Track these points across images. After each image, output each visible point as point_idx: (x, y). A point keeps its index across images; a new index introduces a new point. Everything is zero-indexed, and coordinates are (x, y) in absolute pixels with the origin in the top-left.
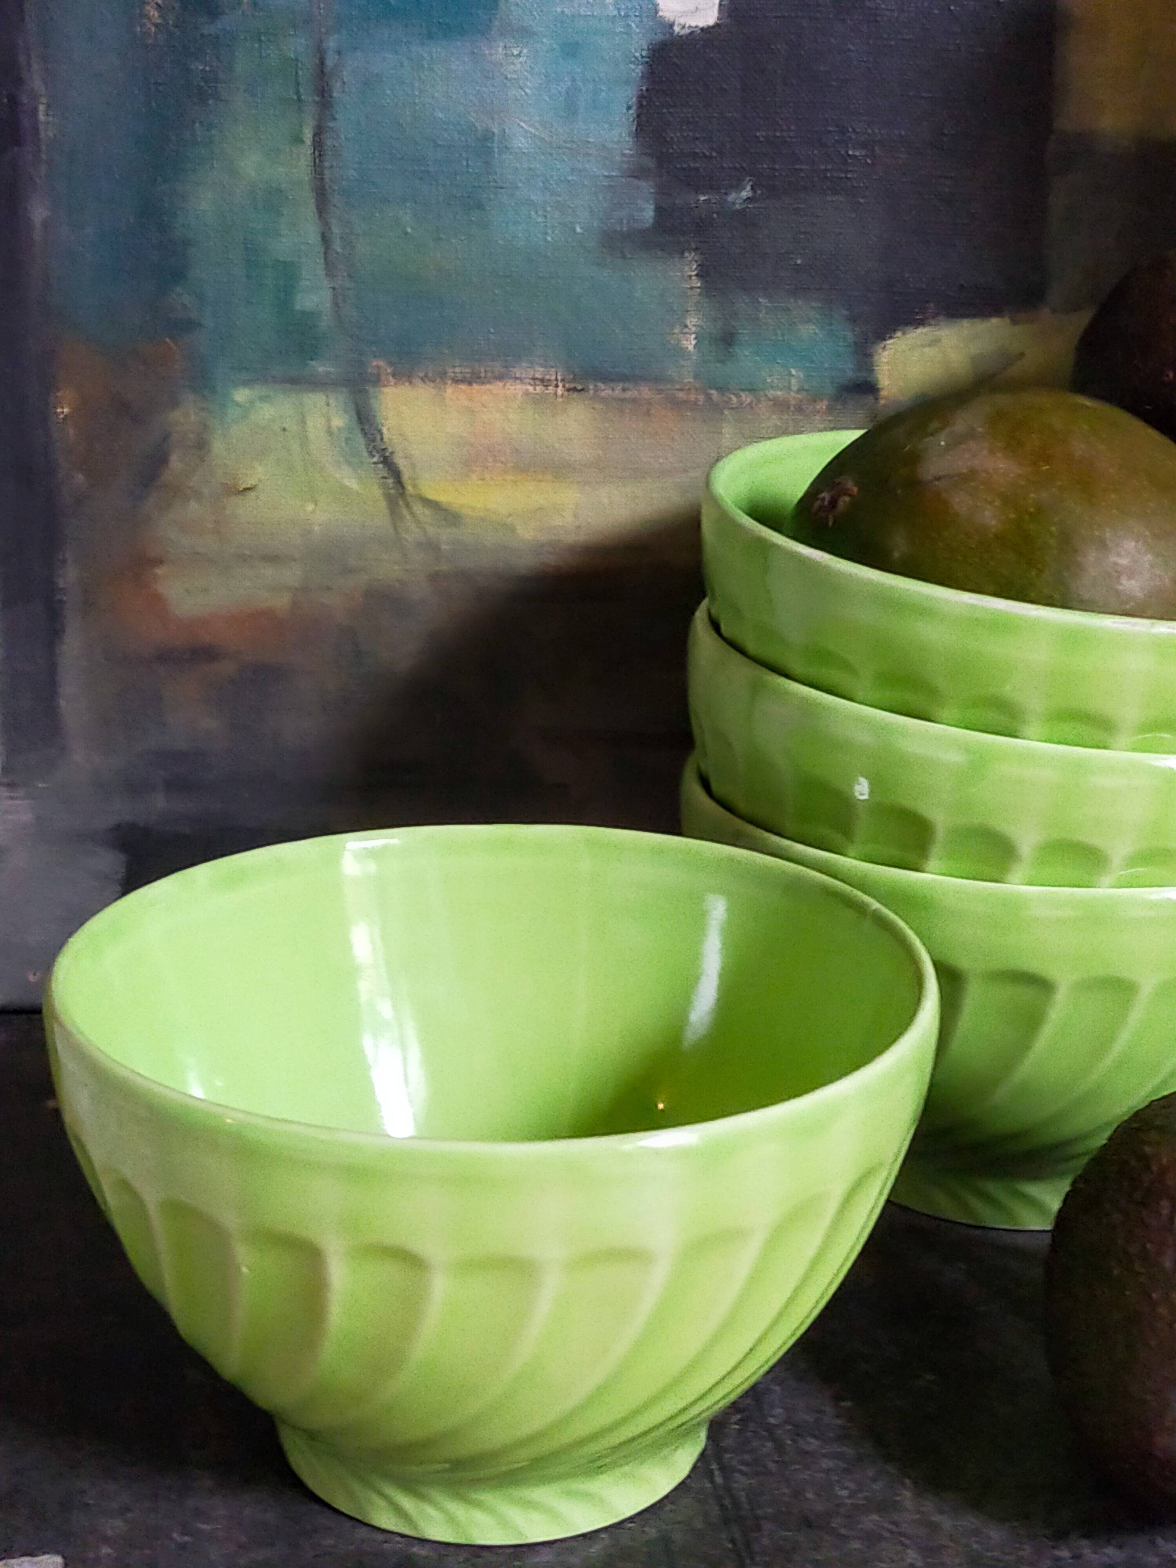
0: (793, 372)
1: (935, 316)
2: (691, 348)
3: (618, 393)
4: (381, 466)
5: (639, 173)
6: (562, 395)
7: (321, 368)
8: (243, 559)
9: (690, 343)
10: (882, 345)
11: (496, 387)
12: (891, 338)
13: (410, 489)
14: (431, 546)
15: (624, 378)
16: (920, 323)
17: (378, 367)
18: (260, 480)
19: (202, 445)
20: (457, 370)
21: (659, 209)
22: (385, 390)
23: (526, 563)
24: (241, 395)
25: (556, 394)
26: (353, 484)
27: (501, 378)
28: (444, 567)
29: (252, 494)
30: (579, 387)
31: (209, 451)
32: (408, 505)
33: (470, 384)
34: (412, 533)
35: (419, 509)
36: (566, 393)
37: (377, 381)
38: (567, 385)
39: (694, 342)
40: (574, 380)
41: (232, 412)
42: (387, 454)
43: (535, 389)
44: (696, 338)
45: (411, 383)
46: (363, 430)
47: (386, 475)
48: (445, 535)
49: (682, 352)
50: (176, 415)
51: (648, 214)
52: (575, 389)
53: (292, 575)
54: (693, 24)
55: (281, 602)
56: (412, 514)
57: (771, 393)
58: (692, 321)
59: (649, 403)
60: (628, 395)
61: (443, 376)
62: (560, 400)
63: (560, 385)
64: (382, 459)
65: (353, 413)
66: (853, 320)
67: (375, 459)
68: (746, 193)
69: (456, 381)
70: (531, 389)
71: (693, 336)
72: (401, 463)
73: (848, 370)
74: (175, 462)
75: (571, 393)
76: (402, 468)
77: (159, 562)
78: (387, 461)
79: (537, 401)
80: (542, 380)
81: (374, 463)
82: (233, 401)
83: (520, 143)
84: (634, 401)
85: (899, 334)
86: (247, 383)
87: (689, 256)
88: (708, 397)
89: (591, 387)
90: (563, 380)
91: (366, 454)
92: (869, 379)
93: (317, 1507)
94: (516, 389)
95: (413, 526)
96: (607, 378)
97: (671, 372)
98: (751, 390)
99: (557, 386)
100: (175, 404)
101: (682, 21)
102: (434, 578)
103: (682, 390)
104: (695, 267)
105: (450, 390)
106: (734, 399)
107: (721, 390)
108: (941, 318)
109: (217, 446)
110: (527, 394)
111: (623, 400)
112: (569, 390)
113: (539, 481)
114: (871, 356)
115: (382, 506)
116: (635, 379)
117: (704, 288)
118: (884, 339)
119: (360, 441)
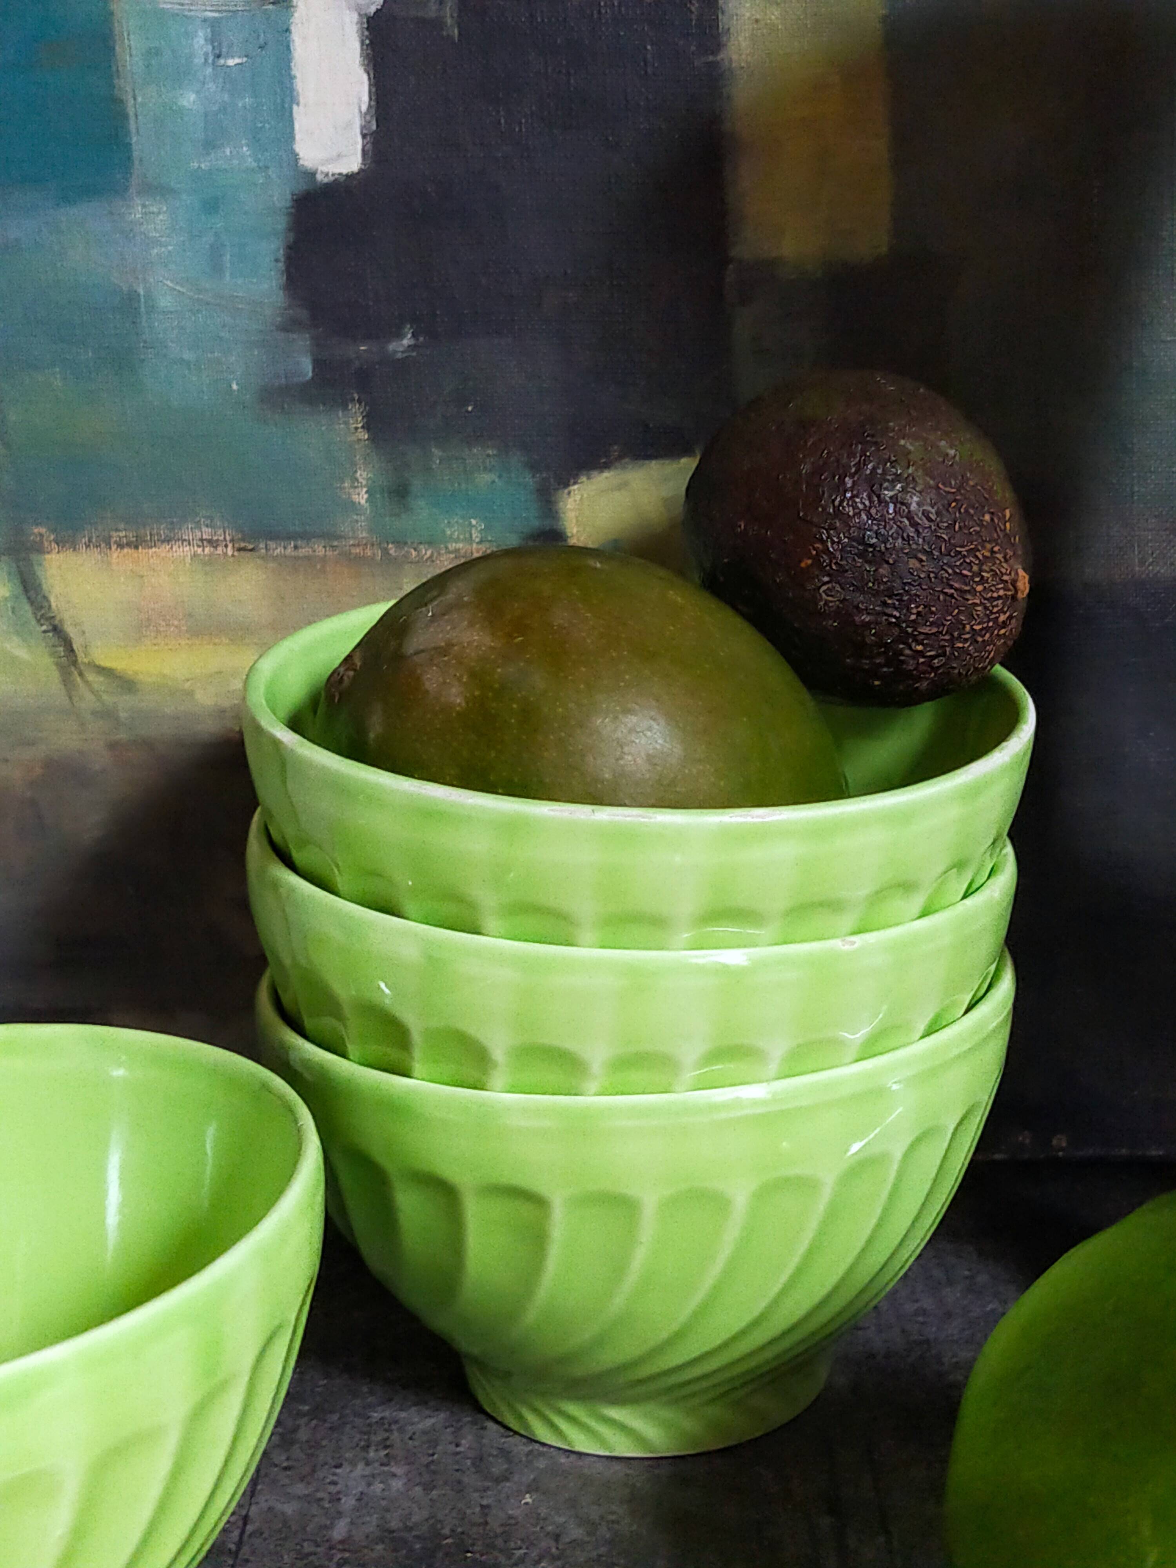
0: (474, 522)
1: (620, 458)
2: (363, 502)
3: (289, 551)
4: (51, 634)
5: (289, 326)
6: (233, 556)
9: (361, 498)
10: (566, 491)
11: (163, 550)
12: (575, 483)
13: (81, 657)
14: (107, 714)
15: (290, 537)
16: (606, 466)
17: (41, 535)
20: (123, 534)
21: (318, 364)
22: (48, 556)
23: (208, 729)
25: (225, 554)
26: (22, 653)
27: (168, 540)
28: (122, 736)
30: (251, 547)
32: (81, 674)
33: (136, 547)
34: (87, 701)
35: (91, 677)
36: (236, 553)
37: (40, 549)
38: (237, 545)
39: (366, 496)
40: (243, 540)
42: (56, 622)
43: (203, 551)
44: (367, 492)
45: (75, 550)
46: (29, 598)
47: (57, 643)
48: (124, 703)
49: (354, 507)
51: (306, 367)
52: (245, 549)
54: (337, 171)
56: (87, 682)
57: (452, 546)
58: (362, 475)
59: (324, 560)
60: (302, 552)
61: (108, 540)
62: (231, 560)
63: (230, 546)
64: (50, 628)
65: (17, 581)
66: (533, 467)
67: (44, 628)
68: (407, 341)
69: (120, 546)
70: (200, 550)
71: (365, 490)
72: (71, 631)
73: (532, 518)
75: (242, 553)
76: (72, 635)
78: (57, 630)
79: (209, 562)
80: (210, 541)
81: (45, 632)
83: (165, 302)
84: (308, 558)
85: (583, 479)
87: (355, 408)
88: (385, 551)
89: (262, 545)
90: (232, 541)
91: (34, 622)
92: (555, 527)
94: (183, 551)
95: (89, 696)
96: (273, 536)
97: (344, 528)
98: (430, 543)
99: (226, 546)
101: (325, 169)
102: (112, 746)
103: (358, 545)
104: (360, 419)
105: (115, 554)
106: (414, 553)
107: (400, 543)
108: (627, 460)
110: (195, 555)
111: (296, 558)
112: (239, 550)
113: (215, 644)
114: (556, 502)
115: (55, 675)
116: (306, 536)
117: (373, 439)
118: (567, 485)
119: (27, 610)
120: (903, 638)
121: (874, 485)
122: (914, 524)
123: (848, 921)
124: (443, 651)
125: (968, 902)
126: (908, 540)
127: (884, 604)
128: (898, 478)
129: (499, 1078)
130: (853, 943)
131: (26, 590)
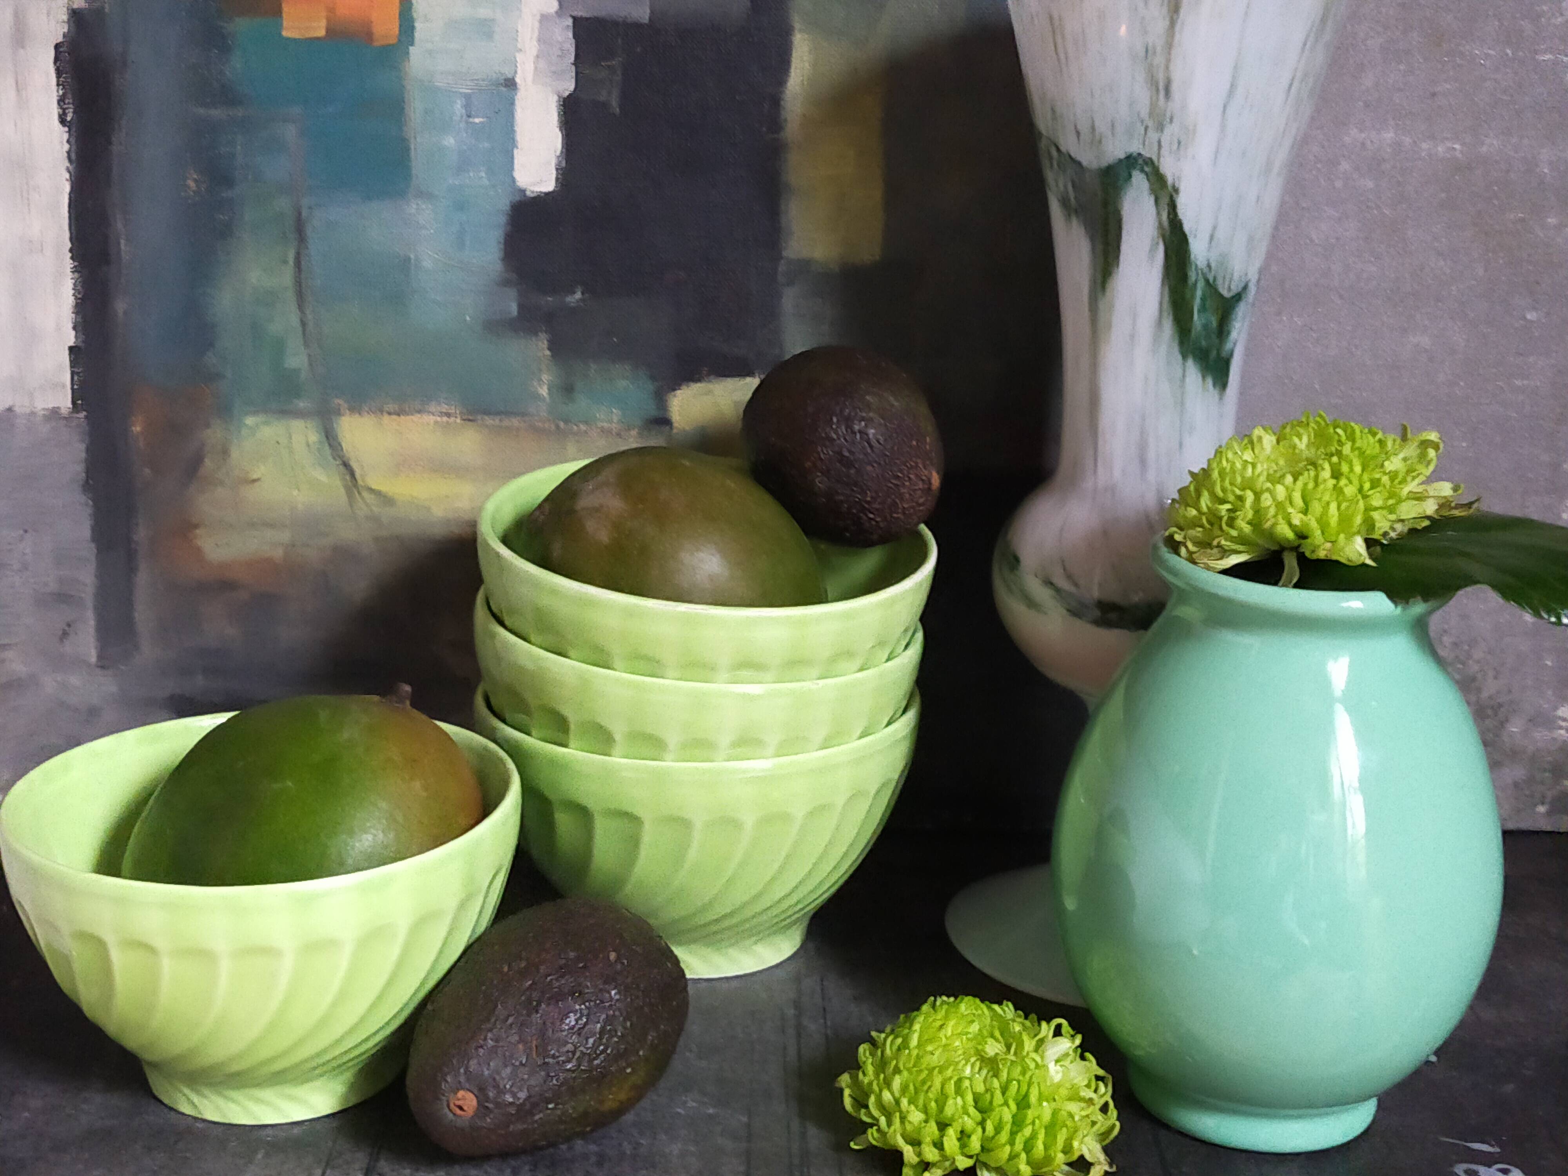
0: (614, 410)
1: (709, 375)
2: (545, 394)
3: (497, 422)
4: (342, 467)
5: (506, 283)
6: (460, 423)
7: (302, 404)
8: (252, 525)
9: (544, 391)
10: (673, 394)
11: (416, 418)
12: (680, 389)
13: (360, 482)
14: (375, 519)
15: (498, 413)
16: (699, 380)
17: (340, 405)
18: (263, 474)
19: (225, 452)
21: (521, 307)
22: (343, 418)
23: (439, 532)
24: (250, 421)
25: (456, 422)
26: (323, 478)
27: (419, 412)
28: (384, 533)
29: (257, 484)
30: (472, 418)
31: (229, 456)
32: (359, 493)
33: (399, 415)
34: (362, 511)
35: (365, 494)
36: (462, 422)
37: (338, 413)
38: (463, 417)
39: (547, 390)
40: (467, 414)
41: (244, 432)
42: (346, 459)
43: (442, 419)
44: (547, 388)
45: (360, 414)
46: (329, 443)
47: (345, 473)
48: (386, 512)
49: (537, 397)
50: (209, 431)
51: (514, 309)
52: (469, 420)
53: (285, 536)
54: (539, 190)
55: (278, 554)
56: (363, 498)
57: (600, 424)
58: (545, 377)
59: (518, 429)
60: (504, 423)
61: (382, 411)
62: (459, 426)
63: (459, 417)
64: (342, 462)
65: (323, 433)
66: (653, 378)
67: (338, 463)
68: (578, 295)
69: (390, 414)
70: (439, 419)
71: (546, 386)
72: (354, 465)
73: (651, 410)
74: (208, 462)
75: (466, 422)
76: (355, 468)
77: (196, 526)
78: (346, 465)
79: (445, 426)
80: (446, 414)
81: (338, 465)
82: (245, 424)
83: (427, 264)
84: (508, 427)
85: (684, 387)
86: (255, 413)
87: (543, 336)
88: (558, 427)
89: (479, 418)
90: (460, 414)
91: (331, 459)
92: (665, 416)
93: (153, 1101)
94: (429, 419)
95: (363, 507)
96: (487, 412)
97: (532, 410)
98: (586, 423)
99: (456, 417)
100: (208, 426)
101: (532, 188)
102: (377, 539)
103: (540, 421)
104: (546, 342)
105: (386, 418)
106: (575, 427)
107: (567, 421)
108: (712, 377)
109: (235, 453)
110: (436, 422)
111: (500, 427)
112: (464, 420)
113: (445, 478)
114: (667, 401)
115: (342, 491)
116: (508, 414)
117: (552, 356)
118: (674, 390)
119: (327, 450)
120: (863, 510)
121: (848, 422)
122: (871, 447)
123: (815, 672)
124: (597, 510)
125: (890, 663)
126: (866, 454)
127: (853, 490)
128: (863, 419)
129: (618, 749)
130: (818, 684)
131: (327, 437)
